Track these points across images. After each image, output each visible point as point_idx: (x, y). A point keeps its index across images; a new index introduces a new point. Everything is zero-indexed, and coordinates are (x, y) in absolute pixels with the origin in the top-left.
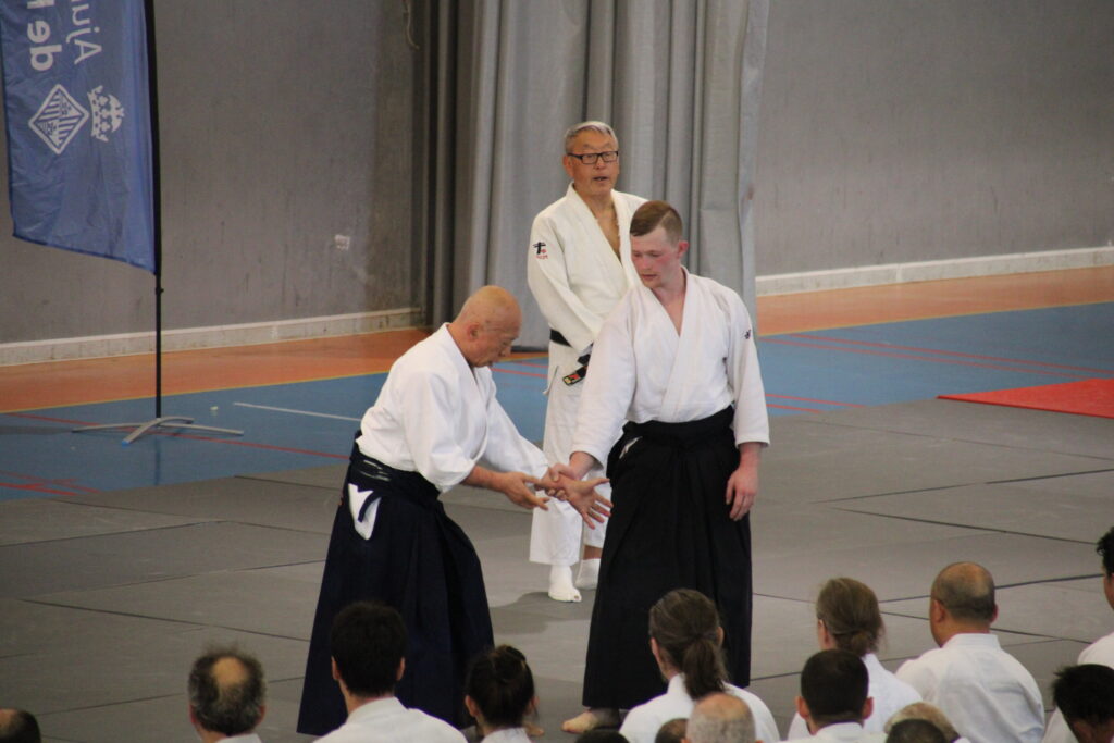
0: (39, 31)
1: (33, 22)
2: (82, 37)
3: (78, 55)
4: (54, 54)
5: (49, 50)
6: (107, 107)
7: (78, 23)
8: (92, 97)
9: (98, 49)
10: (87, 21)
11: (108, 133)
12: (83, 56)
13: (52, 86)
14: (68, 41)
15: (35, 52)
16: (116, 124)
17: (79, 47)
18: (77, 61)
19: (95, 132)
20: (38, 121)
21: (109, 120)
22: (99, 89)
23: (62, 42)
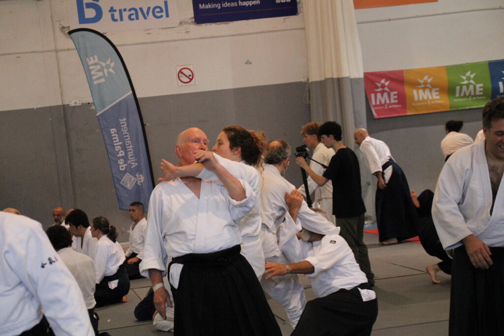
0: (121, 162)
1: (120, 159)
2: (132, 162)
3: (132, 166)
4: (126, 167)
5: (124, 166)
6: (140, 177)
7: (130, 159)
8: (137, 175)
9: (137, 164)
10: (133, 158)
11: (141, 183)
12: (133, 166)
13: (126, 173)
14: (128, 163)
15: (121, 166)
16: (142, 181)
17: (132, 165)
18: (132, 167)
19: (138, 183)
20: (122, 182)
21: (140, 180)
22: (138, 173)
23: (127, 163)
